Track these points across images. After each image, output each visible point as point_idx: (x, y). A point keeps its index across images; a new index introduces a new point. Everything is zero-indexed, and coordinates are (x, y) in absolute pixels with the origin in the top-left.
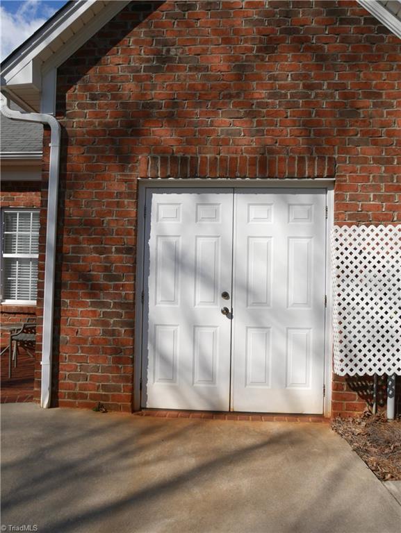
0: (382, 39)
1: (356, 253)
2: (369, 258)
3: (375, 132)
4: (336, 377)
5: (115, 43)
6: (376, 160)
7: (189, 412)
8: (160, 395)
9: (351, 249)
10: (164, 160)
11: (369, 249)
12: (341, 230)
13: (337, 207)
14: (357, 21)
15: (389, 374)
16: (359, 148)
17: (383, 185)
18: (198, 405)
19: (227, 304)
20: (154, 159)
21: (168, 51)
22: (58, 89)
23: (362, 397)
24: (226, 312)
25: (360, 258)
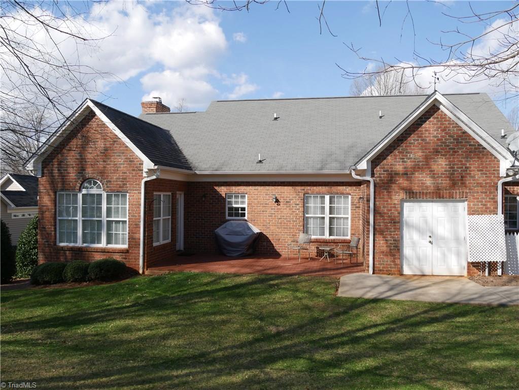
0: (483, 151)
1: (475, 224)
2: (479, 225)
3: (481, 183)
4: (469, 263)
5: (391, 152)
6: (481, 192)
7: (415, 275)
8: (407, 271)
9: (473, 223)
10: (410, 193)
11: (479, 222)
12: (470, 217)
13: (468, 208)
14: (475, 145)
15: (486, 261)
16: (476, 188)
17: (484, 200)
18: (418, 273)
19: (430, 239)
20: (406, 192)
21: (410, 155)
22: (372, 168)
23: (477, 269)
24: (430, 242)
25: (476, 225)
